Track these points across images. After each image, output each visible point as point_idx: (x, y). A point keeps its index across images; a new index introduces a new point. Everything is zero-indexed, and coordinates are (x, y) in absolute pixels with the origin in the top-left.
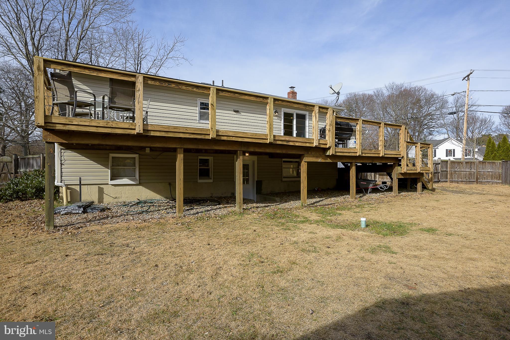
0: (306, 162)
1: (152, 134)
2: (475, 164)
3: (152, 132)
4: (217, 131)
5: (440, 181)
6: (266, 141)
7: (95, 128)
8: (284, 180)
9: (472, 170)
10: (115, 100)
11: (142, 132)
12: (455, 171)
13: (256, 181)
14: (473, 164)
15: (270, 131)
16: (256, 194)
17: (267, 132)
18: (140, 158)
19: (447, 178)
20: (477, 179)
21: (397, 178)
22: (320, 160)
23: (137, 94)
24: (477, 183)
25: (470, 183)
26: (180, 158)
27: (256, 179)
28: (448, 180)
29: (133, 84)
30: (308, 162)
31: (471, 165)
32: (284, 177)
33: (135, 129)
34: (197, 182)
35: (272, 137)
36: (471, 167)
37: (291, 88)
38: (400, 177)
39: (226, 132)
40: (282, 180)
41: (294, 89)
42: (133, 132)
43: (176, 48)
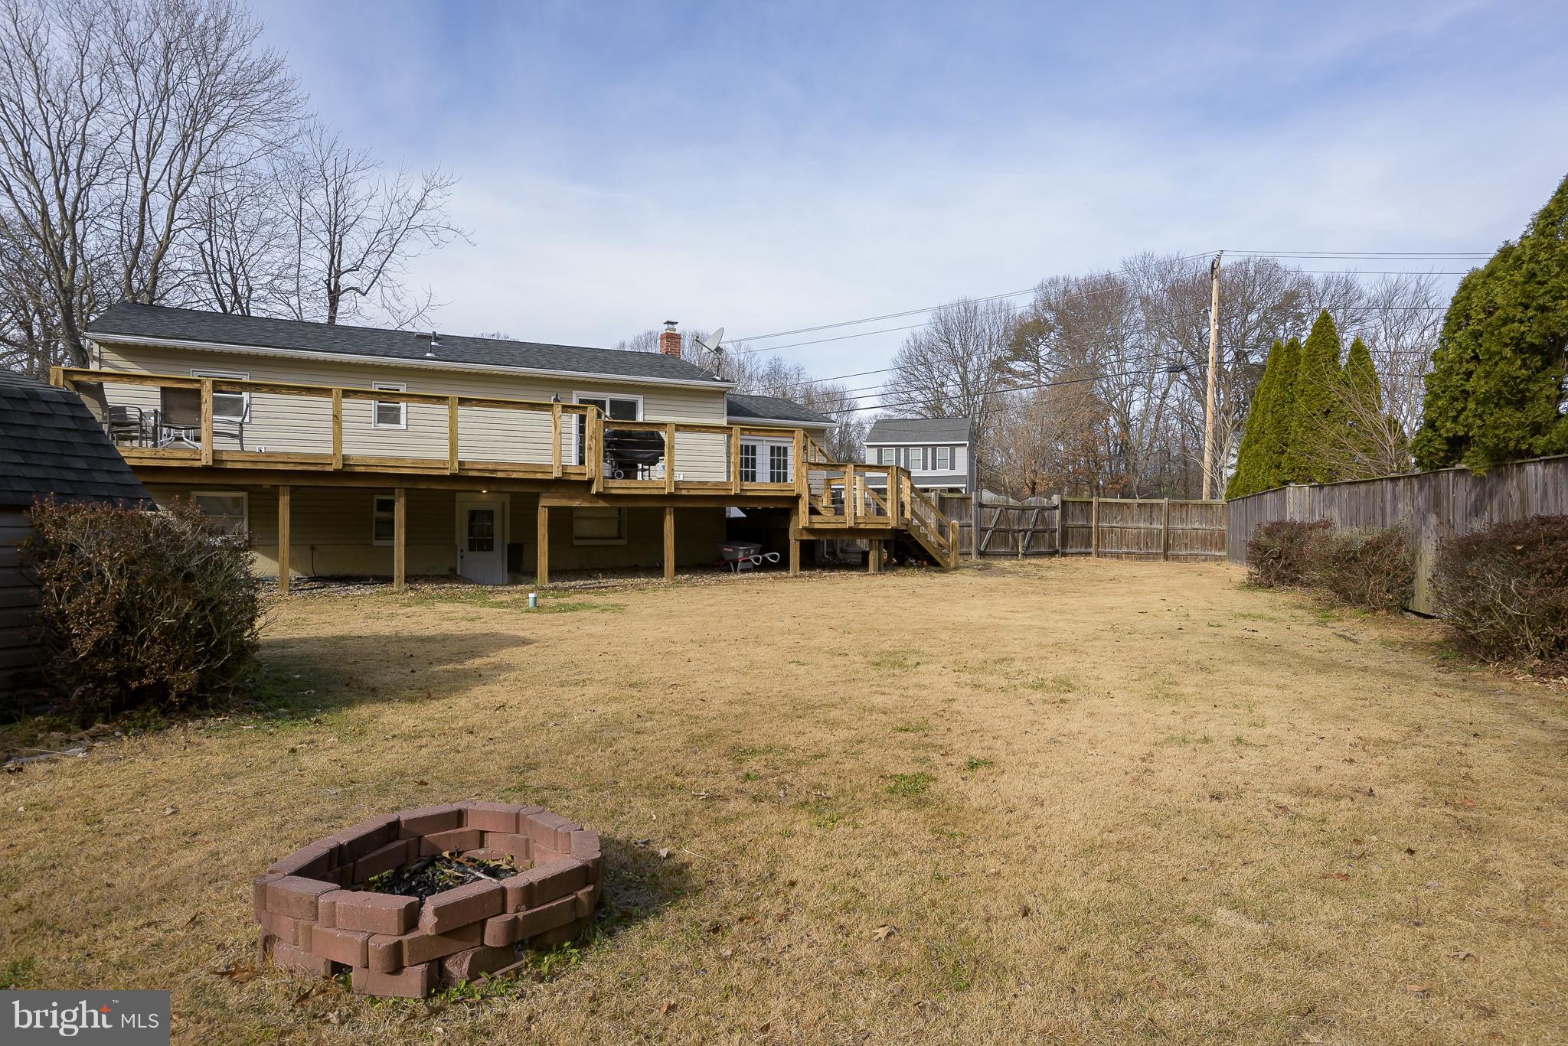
0: (545, 507)
1: (229, 466)
2: (1161, 509)
3: (229, 463)
4: (345, 458)
5: (1057, 552)
6: (446, 471)
7: (138, 460)
8: (576, 542)
9: (1156, 525)
10: (171, 416)
11: (210, 463)
12: (1111, 527)
13: (508, 545)
14: (1156, 509)
15: (451, 455)
16: (508, 571)
17: (447, 456)
18: (250, 499)
19: (1089, 545)
20: (1167, 547)
21: (796, 540)
22: (576, 503)
23: (203, 407)
24: (1166, 558)
25: (1150, 558)
26: (284, 503)
27: (508, 541)
28: (1093, 550)
29: (198, 391)
30: (549, 508)
31: (1151, 512)
32: (577, 538)
33: (200, 460)
34: (371, 545)
35: (456, 465)
36: (1151, 516)
37: (668, 323)
38: (805, 538)
39: (364, 457)
40: (572, 545)
41: (676, 326)
42: (197, 464)
43: (429, 203)
